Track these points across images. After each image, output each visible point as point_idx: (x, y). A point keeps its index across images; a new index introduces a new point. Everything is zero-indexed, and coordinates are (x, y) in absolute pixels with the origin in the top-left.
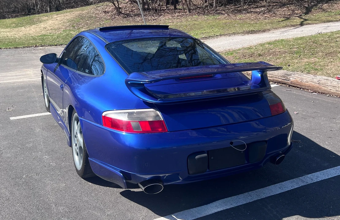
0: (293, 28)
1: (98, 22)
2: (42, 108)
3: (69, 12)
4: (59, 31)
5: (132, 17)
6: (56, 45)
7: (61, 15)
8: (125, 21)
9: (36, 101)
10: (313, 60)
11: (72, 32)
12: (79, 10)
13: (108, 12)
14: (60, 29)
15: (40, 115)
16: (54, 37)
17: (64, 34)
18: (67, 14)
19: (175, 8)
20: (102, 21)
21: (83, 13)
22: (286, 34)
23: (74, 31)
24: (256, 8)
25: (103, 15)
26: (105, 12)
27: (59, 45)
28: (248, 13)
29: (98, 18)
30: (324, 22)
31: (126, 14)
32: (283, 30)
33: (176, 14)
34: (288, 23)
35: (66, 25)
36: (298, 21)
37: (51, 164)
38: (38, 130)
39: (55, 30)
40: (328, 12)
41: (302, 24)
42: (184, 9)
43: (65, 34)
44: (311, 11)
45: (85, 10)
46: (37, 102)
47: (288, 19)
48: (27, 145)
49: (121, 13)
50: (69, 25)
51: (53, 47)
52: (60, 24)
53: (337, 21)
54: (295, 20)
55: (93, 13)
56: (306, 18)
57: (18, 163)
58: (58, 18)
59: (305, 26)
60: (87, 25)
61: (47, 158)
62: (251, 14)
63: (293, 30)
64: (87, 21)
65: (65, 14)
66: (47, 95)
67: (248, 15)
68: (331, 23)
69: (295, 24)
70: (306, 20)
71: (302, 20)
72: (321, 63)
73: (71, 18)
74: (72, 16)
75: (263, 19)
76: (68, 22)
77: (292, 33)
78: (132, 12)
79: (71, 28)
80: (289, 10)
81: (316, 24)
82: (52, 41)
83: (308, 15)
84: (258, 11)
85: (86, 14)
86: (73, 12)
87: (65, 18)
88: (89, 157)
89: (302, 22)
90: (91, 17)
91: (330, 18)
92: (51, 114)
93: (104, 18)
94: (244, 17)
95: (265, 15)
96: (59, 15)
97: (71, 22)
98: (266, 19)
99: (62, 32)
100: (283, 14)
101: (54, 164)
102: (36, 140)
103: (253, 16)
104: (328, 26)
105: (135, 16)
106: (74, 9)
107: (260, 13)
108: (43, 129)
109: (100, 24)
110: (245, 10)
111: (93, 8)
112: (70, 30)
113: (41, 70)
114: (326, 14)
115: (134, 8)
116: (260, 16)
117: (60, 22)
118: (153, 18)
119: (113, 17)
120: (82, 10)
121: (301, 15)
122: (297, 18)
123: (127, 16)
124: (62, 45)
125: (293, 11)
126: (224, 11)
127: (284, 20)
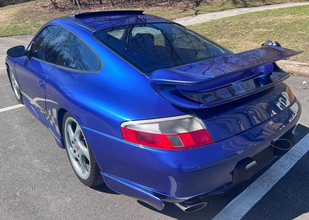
0: (191, 17)
1: (39, 15)
2: (12, 100)
3: (12, 7)
4: (6, 24)
5: (68, 10)
6: (7, 36)
7: (5, 10)
8: (63, 14)
9: (4, 92)
10: (224, 40)
11: (18, 25)
12: (21, 6)
13: (46, 7)
14: (7, 22)
15: (13, 108)
16: (3, 29)
17: (11, 26)
18: (10, 9)
19: (101, 3)
20: (43, 14)
21: (25, 8)
22: (188, 21)
23: (20, 24)
24: (161, 2)
25: (43, 9)
26: (44, 7)
27: (10, 36)
28: (157, 6)
29: (39, 12)
30: (211, 12)
31: (62, 8)
32: (185, 18)
33: (102, 7)
34: (186, 13)
35: (12, 19)
36: (193, 12)
37: (45, 170)
38: (16, 126)
39: (3, 23)
40: (211, 5)
41: (196, 14)
42: (108, 4)
43: (13, 26)
44: (199, 4)
45: (26, 5)
46: (6, 93)
47: (185, 10)
48: (9, 147)
49: (57, 7)
50: (15, 19)
51: (5, 38)
52: (6, 18)
53: (218, 11)
54: (191, 11)
55: (34, 8)
56: (198, 9)
57: (5, 174)
58: (3, 13)
59: (199, 15)
60: (30, 18)
61: (37, 162)
62: (159, 7)
63: (192, 18)
64: (30, 15)
65: (9, 10)
66: (17, 88)
67: (157, 7)
68: (215, 13)
69: (192, 14)
70: (198, 11)
71: (196, 11)
72: (232, 42)
73: (15, 13)
74: (15, 11)
75: (168, 10)
76: (13, 16)
77: (193, 20)
78: (66, 6)
79: (17, 21)
80: (185, 4)
81: (205, 13)
82: (2, 33)
83: (198, 7)
84: (163, 4)
85: (27, 9)
86: (16, 8)
87: (10, 13)
88: (100, 170)
89: (196, 12)
90: (32, 11)
91: (213, 9)
92: (24, 105)
93: (44, 12)
94: (155, 9)
95: (169, 8)
96: (4, 11)
97: (15, 15)
98: (170, 11)
99: (9, 25)
100: (181, 6)
101: (48, 170)
102: (18, 139)
103: (161, 8)
104: (215, 15)
105: (70, 10)
106: (16, 5)
107: (165, 6)
108: (22, 125)
109: (42, 17)
110: (154, 4)
111: (32, 4)
112: (16, 23)
113: (6, 63)
114: (210, 6)
115: (67, 4)
116: (165, 8)
117: (6, 17)
118: (85, 11)
119: (52, 11)
120: (23, 6)
121: (193, 8)
122: (191, 9)
123: (64, 10)
124: (12, 36)
125: (188, 4)
126: (139, 4)
127: (183, 11)
